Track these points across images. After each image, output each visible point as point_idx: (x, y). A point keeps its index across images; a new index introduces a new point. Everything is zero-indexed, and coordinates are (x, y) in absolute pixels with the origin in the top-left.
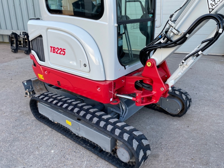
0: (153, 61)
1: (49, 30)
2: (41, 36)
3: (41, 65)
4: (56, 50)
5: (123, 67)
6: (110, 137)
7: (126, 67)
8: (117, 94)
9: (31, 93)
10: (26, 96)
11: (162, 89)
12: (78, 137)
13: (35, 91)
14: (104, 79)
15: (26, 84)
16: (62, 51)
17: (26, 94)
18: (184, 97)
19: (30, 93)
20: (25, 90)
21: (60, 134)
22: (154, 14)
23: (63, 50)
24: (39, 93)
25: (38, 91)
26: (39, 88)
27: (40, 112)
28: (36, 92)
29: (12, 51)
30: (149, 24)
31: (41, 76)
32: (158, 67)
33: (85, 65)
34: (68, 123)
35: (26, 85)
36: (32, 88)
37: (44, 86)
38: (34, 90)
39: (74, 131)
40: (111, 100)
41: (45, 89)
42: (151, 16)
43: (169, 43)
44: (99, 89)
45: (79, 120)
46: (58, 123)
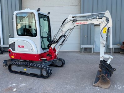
0: (51, 48)
1: (18, 41)
2: (14, 43)
3: (13, 53)
4: (21, 47)
5: (43, 50)
11: (54, 55)
14: (37, 53)
16: (23, 47)
17: (4, 65)
18: (62, 60)
22: (51, 36)
27: (12, 70)
30: (50, 38)
31: (13, 57)
32: (53, 49)
33: (31, 50)
35: (4, 62)
36: (6, 63)
39: (27, 72)
40: (40, 60)
42: (50, 36)
43: (55, 42)
44: (36, 57)
45: (29, 68)
46: (20, 72)
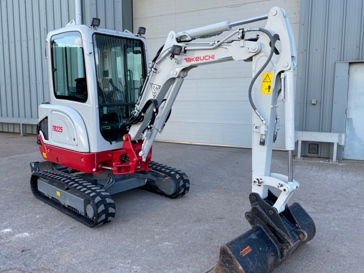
0: (127, 136)
1: (53, 112)
2: (47, 117)
3: (45, 144)
4: (56, 129)
5: (109, 142)
6: (83, 199)
7: (113, 142)
8: (102, 166)
11: (135, 159)
12: (64, 207)
14: (88, 151)
15: (33, 166)
21: (51, 207)
23: (61, 128)
27: (38, 189)
29: (37, 142)
31: (45, 155)
33: (74, 139)
34: (58, 194)
40: (94, 170)
44: (82, 160)
45: (66, 190)
46: (52, 198)
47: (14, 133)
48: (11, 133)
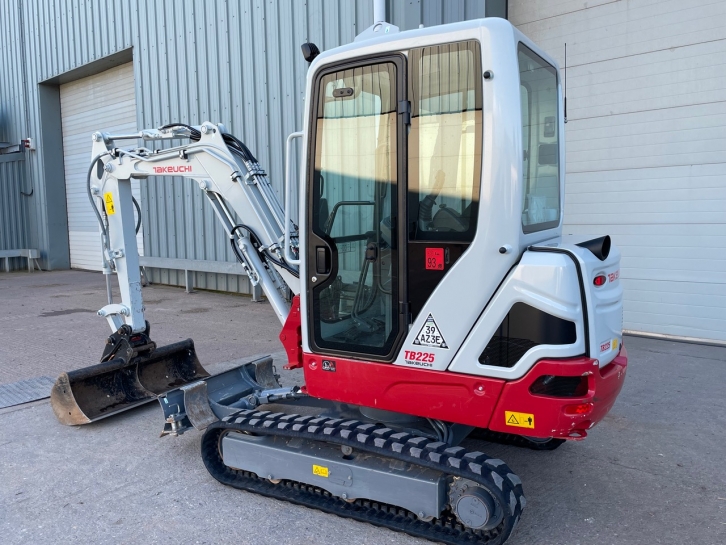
6: (435, 481)
9: (180, 425)
10: (163, 435)
13: (190, 418)
15: (166, 401)
17: (168, 427)
19: (177, 423)
20: (167, 417)
24: (199, 423)
25: (197, 419)
26: (197, 411)
28: (192, 420)
34: (319, 472)
35: (168, 404)
36: (183, 411)
37: (207, 404)
38: (186, 417)
39: (335, 489)
41: (210, 413)
45: (347, 458)
46: (285, 481)
47: (238, 295)
48: (233, 294)
